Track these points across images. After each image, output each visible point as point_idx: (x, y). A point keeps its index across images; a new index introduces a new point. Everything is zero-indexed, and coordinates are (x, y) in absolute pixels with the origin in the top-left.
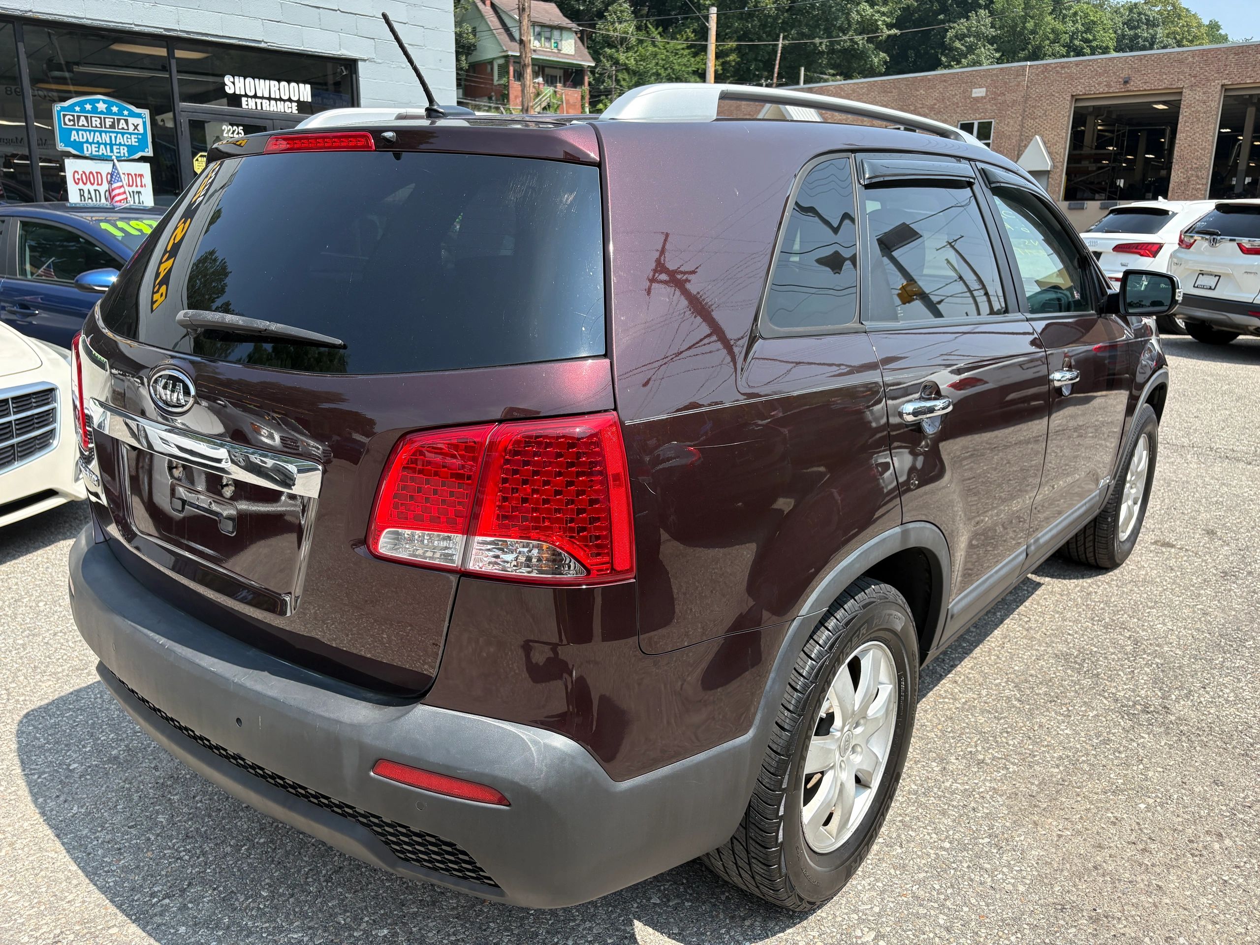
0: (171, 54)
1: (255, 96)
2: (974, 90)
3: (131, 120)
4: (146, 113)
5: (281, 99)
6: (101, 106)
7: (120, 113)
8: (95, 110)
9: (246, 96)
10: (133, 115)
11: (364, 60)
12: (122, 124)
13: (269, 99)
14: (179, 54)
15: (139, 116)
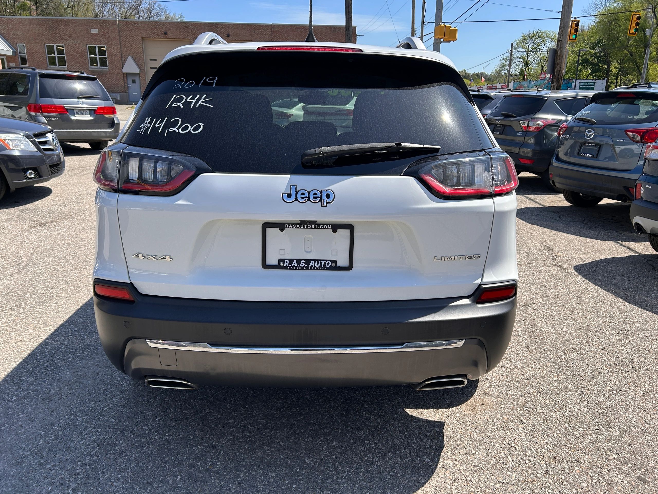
2: (92, 30)
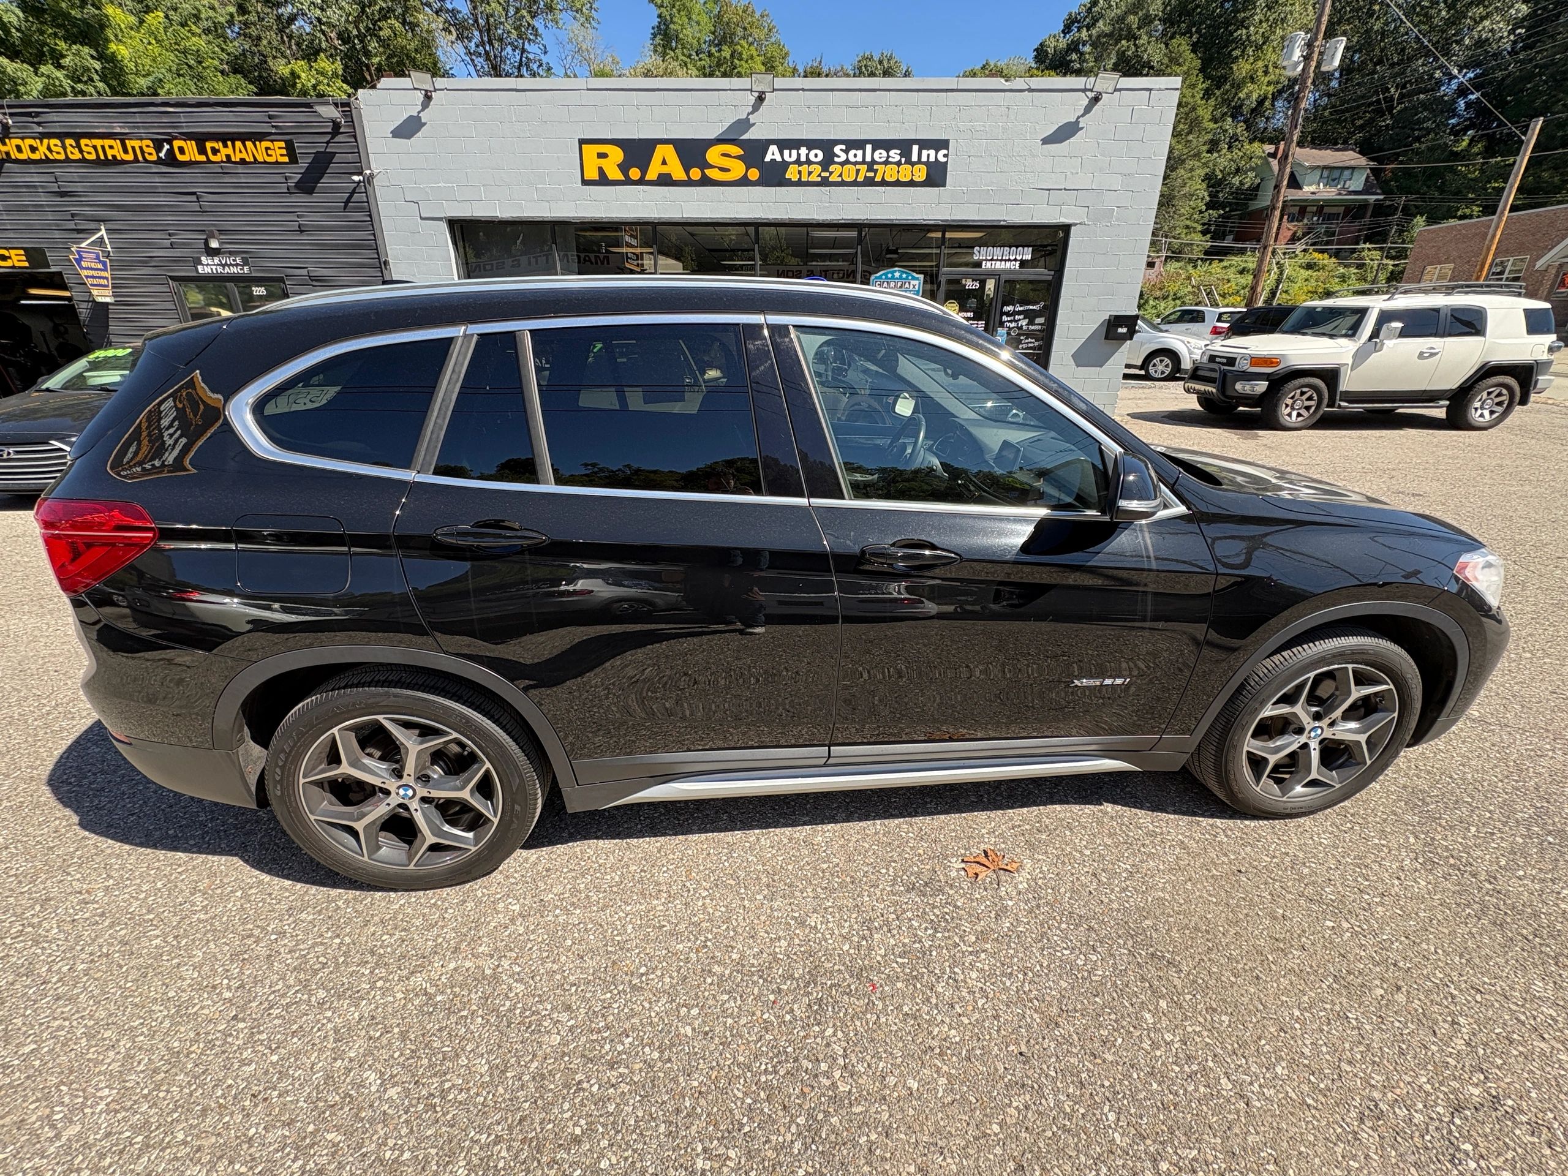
0: (944, 235)
1: (992, 260)
3: (913, 282)
4: (921, 277)
5: (1009, 260)
6: (897, 275)
7: (907, 278)
8: (893, 277)
9: (987, 260)
10: (914, 278)
11: (1075, 224)
12: (907, 285)
13: (1001, 260)
14: (948, 235)
15: (917, 279)
